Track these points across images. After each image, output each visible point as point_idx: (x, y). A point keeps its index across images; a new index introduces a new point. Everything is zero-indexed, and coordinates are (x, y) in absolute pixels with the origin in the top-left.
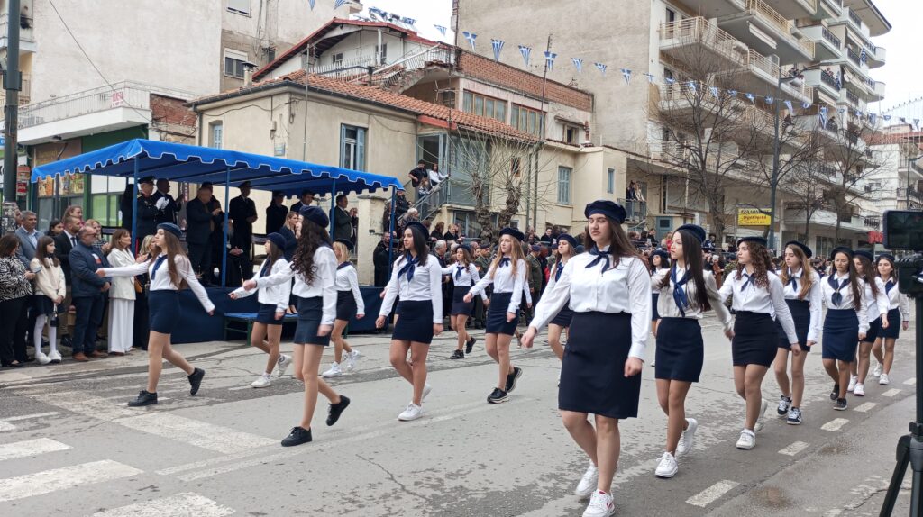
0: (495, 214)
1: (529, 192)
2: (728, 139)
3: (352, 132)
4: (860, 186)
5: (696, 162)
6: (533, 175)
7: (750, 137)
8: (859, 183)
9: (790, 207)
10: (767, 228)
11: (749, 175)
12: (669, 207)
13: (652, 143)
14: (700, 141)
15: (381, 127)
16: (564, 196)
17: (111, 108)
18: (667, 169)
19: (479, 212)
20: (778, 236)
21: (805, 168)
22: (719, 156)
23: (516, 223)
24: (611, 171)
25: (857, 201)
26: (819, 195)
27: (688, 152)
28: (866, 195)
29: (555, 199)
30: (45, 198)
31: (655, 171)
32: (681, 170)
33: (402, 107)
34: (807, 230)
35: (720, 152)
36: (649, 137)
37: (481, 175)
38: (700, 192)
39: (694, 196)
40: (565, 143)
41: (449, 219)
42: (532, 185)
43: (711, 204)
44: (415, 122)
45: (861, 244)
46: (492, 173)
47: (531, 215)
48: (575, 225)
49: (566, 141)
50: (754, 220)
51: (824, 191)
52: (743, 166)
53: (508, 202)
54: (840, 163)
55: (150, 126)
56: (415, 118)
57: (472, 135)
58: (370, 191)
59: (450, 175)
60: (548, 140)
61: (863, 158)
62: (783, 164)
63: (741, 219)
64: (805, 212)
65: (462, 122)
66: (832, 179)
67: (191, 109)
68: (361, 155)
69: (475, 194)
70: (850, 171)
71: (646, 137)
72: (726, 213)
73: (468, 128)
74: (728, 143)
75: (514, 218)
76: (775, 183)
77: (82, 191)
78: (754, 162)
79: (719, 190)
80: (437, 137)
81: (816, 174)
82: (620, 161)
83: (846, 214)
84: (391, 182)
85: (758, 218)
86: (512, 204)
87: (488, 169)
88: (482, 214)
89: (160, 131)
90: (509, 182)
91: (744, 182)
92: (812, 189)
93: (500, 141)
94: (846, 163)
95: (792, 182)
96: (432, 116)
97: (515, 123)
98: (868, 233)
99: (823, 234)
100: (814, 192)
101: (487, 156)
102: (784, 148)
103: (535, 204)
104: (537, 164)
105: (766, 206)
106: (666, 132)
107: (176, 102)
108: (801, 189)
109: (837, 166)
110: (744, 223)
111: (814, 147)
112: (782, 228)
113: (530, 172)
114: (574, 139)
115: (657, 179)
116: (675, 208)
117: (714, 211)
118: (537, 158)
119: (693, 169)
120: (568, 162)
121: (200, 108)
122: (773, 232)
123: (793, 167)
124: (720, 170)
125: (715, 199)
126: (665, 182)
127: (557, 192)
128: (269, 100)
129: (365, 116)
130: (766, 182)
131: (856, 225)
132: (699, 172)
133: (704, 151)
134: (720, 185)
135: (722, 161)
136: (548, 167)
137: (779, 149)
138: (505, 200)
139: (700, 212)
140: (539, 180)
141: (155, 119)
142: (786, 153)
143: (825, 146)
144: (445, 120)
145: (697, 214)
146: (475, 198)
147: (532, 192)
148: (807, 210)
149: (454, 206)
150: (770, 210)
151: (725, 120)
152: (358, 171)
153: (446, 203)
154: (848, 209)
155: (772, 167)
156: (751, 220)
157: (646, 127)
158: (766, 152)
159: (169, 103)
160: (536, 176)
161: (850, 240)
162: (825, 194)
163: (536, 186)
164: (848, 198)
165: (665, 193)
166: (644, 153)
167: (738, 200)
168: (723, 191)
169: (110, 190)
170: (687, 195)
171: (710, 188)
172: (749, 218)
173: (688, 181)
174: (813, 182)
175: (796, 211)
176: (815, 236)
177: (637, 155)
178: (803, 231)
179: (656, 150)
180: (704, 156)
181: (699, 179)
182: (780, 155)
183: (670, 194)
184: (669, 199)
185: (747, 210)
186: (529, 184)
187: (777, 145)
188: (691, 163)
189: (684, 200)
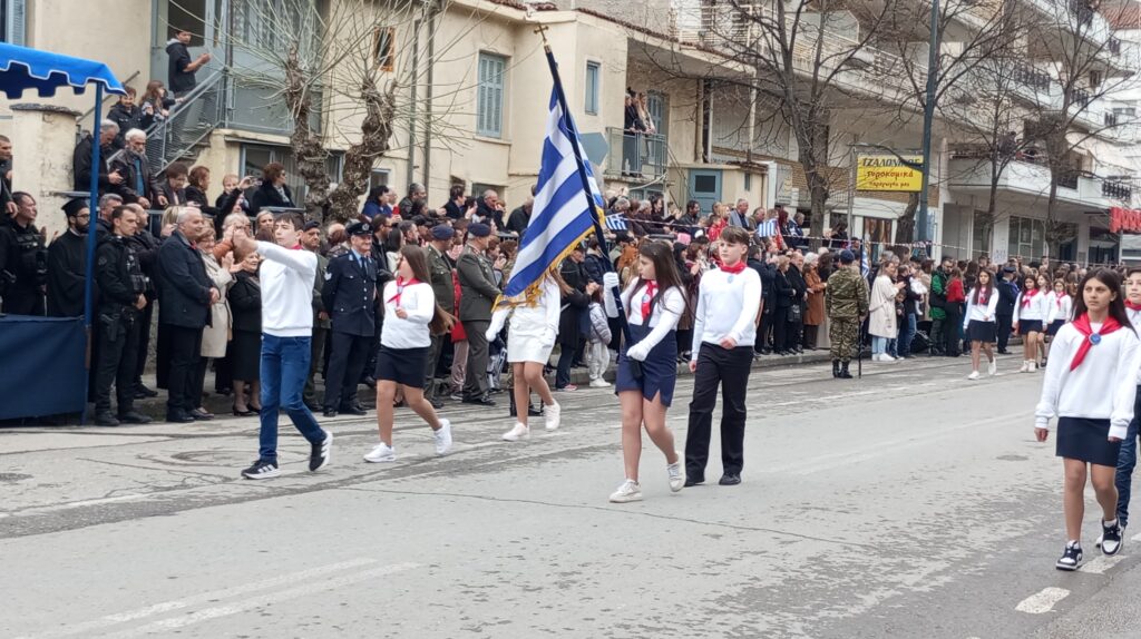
0: (337, 154)
1: (413, 105)
2: (839, 6)
4: (1095, 114)
5: (771, 51)
6: (421, 69)
8: (1095, 106)
9: (960, 154)
10: (914, 197)
11: (880, 84)
12: (716, 150)
13: (681, 7)
14: (780, 7)
16: (491, 116)
18: (711, 66)
20: (936, 214)
22: (820, 42)
23: (384, 176)
24: (593, 67)
25: (1090, 146)
26: (1017, 128)
27: (756, 29)
28: (1107, 133)
29: (472, 123)
31: (687, 70)
32: (739, 68)
34: (992, 203)
35: (821, 32)
37: (304, 65)
38: (779, 117)
39: (767, 126)
41: (230, 162)
42: (421, 92)
43: (802, 143)
45: (1096, 233)
46: (330, 59)
47: (418, 159)
48: (514, 183)
50: (890, 179)
51: (1027, 123)
52: (868, 64)
53: (367, 128)
54: (1059, 65)
58: (42, 94)
59: (230, 63)
61: (1103, 55)
62: (947, 62)
63: (863, 178)
64: (990, 165)
66: (1043, 98)
68: (19, 9)
69: (290, 106)
70: (1077, 83)
72: (833, 163)
74: (839, 14)
75: (379, 165)
76: (932, 103)
78: (891, 56)
79: (819, 114)
81: (1012, 85)
82: (612, 45)
83: (1068, 170)
84: (95, 73)
85: (897, 175)
86: (376, 132)
87: (320, 50)
88: (309, 154)
90: (368, 83)
91: (868, 98)
92: (1003, 117)
94: (1069, 64)
95: (965, 101)
98: (1110, 211)
99: (1023, 213)
100: (1007, 123)
101: (317, 21)
102: (949, 28)
103: (427, 133)
104: (431, 44)
105: (914, 151)
108: (981, 118)
109: (1054, 70)
110: (868, 187)
111: (1009, 31)
112: (944, 198)
113: (415, 62)
115: (691, 87)
116: (728, 151)
117: (807, 159)
118: (431, 30)
119: (767, 68)
120: (499, 42)
122: (925, 205)
123: (968, 69)
124: (821, 71)
125: (811, 133)
126: (707, 93)
127: (475, 109)
130: (914, 100)
131: (1087, 194)
132: (779, 74)
133: (789, 27)
134: (822, 102)
135: (825, 53)
136: (454, 52)
137: (940, 32)
138: (360, 124)
139: (779, 160)
140: (434, 81)
142: (953, 39)
143: (1031, 27)
145: (772, 166)
146: (291, 116)
147: (421, 106)
148: (994, 160)
149: (241, 133)
150: (920, 159)
152: (8, 43)
153: (222, 126)
154: (1072, 161)
155: (925, 68)
156: (883, 180)
158: (916, 38)
160: (430, 71)
161: (1075, 226)
162: (1029, 129)
163: (429, 94)
164: (1073, 138)
165: (706, 118)
166: (663, 29)
167: (856, 137)
168: (827, 117)
170: (752, 122)
171: (803, 108)
172: (878, 175)
173: (754, 92)
174: (1005, 102)
175: (972, 163)
176: (1007, 216)
177: (649, 33)
178: (985, 208)
179: (689, 24)
180: (789, 42)
181: (778, 89)
182: (943, 44)
183: (717, 120)
184: (715, 131)
185: (874, 157)
186: (414, 89)
187: (938, 22)
188: (762, 53)
189: (747, 134)
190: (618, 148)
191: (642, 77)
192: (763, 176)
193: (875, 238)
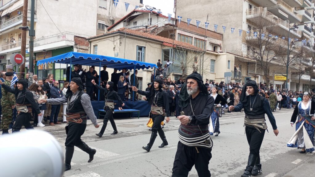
1: (200, 69)
2: (271, 50)
3: (140, 48)
5: (259, 57)
6: (202, 63)
7: (279, 49)
9: (293, 73)
10: (285, 81)
11: (279, 62)
12: (250, 74)
13: (243, 51)
14: (261, 50)
15: (150, 46)
16: (213, 70)
17: (62, 41)
18: (249, 60)
19: (183, 75)
20: (289, 84)
21: (298, 59)
22: (268, 56)
24: (229, 61)
26: (304, 69)
27: (256, 54)
29: (209, 71)
30: (40, 70)
31: (245, 61)
32: (254, 60)
33: (157, 40)
34: (299, 82)
36: (243, 50)
37: (184, 63)
38: (261, 68)
39: (258, 70)
40: (213, 52)
41: (173, 78)
42: (202, 66)
43: (265, 73)
44: (162, 45)
46: (188, 62)
48: (216, 80)
49: (213, 51)
50: (281, 78)
51: (306, 68)
52: (276, 59)
54: (311, 58)
55: (74, 46)
56: (161, 43)
57: (181, 49)
58: (147, 69)
59: (173, 63)
60: (207, 50)
62: (291, 58)
63: (275, 78)
64: (299, 76)
65: (177, 44)
66: (308, 64)
67: (87, 41)
68: (143, 56)
69: (182, 69)
71: (241, 49)
72: (270, 76)
73: (180, 47)
74: (271, 51)
76: (288, 65)
77: (52, 68)
78: (280, 58)
79: (267, 68)
80: (169, 50)
81: (303, 62)
82: (232, 58)
83: (313, 76)
84: (154, 65)
87: (186, 61)
88: (185, 76)
89: (77, 48)
90: (194, 65)
91: (277, 65)
92: (301, 67)
93: (190, 51)
94: (313, 58)
95: (294, 65)
96: (167, 43)
97: (195, 45)
99: (305, 83)
101: (186, 57)
102: (291, 53)
103: (202, 73)
104: (203, 59)
105: (285, 73)
106: (249, 48)
107: (82, 38)
108: (297, 67)
109: (310, 59)
110: (277, 80)
111: (302, 53)
112: (290, 81)
113: (201, 62)
114: (216, 50)
115: (245, 64)
116: (252, 74)
117: (266, 75)
119: (258, 60)
120: (214, 58)
121: (90, 40)
122: (287, 82)
123: (294, 60)
124: (268, 61)
125: (266, 71)
126: (248, 65)
127: (210, 69)
128: (113, 38)
129: (145, 43)
130: (285, 65)
132: (261, 61)
133: (262, 54)
134: (268, 66)
135: (269, 58)
136: (207, 60)
137: (289, 53)
138: (192, 71)
139: (260, 75)
141: (76, 44)
142: (291, 54)
143: (306, 52)
144: (172, 44)
145: (259, 76)
146: (182, 71)
147: (202, 69)
148: (300, 75)
149: (174, 73)
150: (286, 75)
151: (270, 43)
152: (142, 62)
153: (172, 72)
154: (314, 74)
155: (287, 59)
156: (279, 78)
157: (241, 46)
158: (285, 54)
159: (80, 39)
160: (203, 64)
162: (306, 69)
164: (314, 70)
165: (248, 69)
166: (241, 55)
167: (274, 71)
168: (269, 68)
169: (61, 68)
170: (256, 69)
171: (264, 67)
172: (278, 78)
173: (256, 64)
174: (301, 65)
175: (295, 75)
176: (302, 84)
177: (238, 55)
178: (298, 82)
179: (245, 54)
180: (262, 56)
181: (261, 64)
182: (290, 55)
183: (250, 69)
184: (249, 71)
185: (278, 75)
186: (200, 66)
187: (289, 52)
188: (257, 58)
189: (255, 71)
190: (233, 74)
191: (237, 62)
192: (258, 78)
193: (278, 88)
